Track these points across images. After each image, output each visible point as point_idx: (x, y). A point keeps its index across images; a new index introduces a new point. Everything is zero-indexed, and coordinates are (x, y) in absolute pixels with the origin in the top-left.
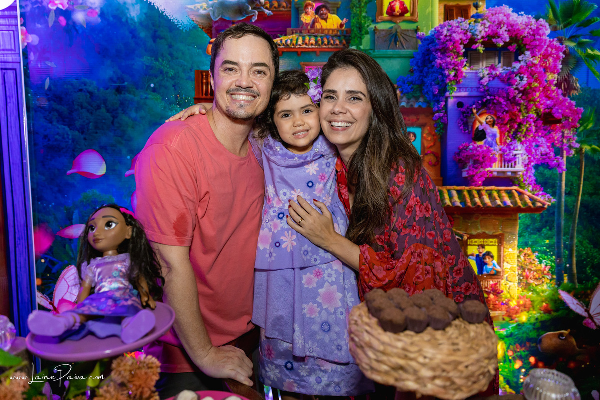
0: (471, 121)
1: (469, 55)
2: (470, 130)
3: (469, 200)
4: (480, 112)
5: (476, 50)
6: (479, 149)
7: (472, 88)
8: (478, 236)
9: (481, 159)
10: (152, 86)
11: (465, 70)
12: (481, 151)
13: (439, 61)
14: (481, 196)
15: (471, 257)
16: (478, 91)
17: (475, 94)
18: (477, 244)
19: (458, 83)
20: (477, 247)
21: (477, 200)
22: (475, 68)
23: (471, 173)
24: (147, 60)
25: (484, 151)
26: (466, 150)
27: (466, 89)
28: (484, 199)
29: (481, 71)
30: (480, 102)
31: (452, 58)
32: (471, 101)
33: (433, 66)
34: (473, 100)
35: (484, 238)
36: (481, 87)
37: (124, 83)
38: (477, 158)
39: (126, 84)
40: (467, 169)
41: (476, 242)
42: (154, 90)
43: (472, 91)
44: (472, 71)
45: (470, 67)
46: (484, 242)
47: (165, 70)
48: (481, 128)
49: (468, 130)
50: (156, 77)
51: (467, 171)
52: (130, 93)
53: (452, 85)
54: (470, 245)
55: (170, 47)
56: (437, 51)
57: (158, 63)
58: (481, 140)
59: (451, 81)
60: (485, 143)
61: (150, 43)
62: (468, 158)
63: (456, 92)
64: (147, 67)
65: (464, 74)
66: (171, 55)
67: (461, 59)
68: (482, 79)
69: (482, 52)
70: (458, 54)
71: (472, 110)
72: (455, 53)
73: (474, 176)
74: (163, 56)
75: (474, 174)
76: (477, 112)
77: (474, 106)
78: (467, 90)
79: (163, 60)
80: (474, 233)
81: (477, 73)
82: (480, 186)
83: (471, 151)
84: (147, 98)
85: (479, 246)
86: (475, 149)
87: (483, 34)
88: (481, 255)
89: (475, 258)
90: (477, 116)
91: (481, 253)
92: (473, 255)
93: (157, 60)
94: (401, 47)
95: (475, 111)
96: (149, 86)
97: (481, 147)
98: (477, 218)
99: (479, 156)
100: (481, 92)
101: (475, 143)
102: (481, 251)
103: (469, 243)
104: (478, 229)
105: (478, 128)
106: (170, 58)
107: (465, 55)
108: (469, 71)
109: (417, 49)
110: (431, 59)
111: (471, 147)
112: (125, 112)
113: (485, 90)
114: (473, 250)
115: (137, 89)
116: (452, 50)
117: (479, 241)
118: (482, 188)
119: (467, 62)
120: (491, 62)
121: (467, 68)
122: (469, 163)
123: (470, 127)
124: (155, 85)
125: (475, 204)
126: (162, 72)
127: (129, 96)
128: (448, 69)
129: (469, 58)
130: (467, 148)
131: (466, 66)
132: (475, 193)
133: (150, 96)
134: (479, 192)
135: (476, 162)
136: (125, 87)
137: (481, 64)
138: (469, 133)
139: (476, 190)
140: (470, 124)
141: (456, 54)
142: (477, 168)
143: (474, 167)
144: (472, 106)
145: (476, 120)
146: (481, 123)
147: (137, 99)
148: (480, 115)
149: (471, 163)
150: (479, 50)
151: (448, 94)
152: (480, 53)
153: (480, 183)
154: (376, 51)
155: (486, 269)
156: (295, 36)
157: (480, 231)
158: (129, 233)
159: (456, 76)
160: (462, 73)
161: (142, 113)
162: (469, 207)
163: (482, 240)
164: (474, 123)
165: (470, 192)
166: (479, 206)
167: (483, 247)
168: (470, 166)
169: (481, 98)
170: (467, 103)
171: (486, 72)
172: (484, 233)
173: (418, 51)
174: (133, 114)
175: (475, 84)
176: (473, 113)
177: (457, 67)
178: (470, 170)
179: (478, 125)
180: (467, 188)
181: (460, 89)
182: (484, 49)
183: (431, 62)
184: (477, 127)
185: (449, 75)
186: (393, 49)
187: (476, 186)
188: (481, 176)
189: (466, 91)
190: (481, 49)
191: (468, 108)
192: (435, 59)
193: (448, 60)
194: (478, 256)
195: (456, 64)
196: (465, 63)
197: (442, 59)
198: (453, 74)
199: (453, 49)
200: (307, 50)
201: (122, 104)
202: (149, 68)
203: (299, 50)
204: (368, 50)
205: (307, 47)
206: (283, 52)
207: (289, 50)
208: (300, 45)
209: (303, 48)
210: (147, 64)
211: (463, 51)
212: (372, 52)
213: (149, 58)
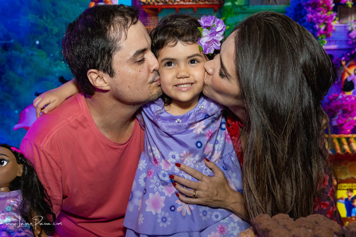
0: (340, 72)
1: (338, 9)
2: (339, 81)
3: (338, 147)
4: (348, 64)
5: (345, 5)
6: (347, 99)
7: (341, 41)
8: (347, 181)
9: (350, 109)
10: (38, 42)
11: (335, 24)
12: (349, 100)
13: (310, 16)
14: (349, 143)
15: (340, 200)
16: (346, 44)
17: (344, 46)
18: (345, 188)
19: (328, 36)
20: (346, 191)
21: (346, 147)
22: (344, 21)
23: (340, 122)
24: (31, 18)
25: (352, 101)
26: (335, 99)
27: (335, 42)
28: (352, 146)
29: (349, 24)
30: (348, 54)
31: (322, 12)
32: (340, 53)
33: (304, 21)
34: (341, 52)
35: (352, 182)
36: (350, 39)
37: (10, 40)
38: (346, 107)
39: (12, 41)
40: (337, 118)
41: (345, 186)
42: (39, 47)
43: (341, 44)
44: (341, 25)
45: (339, 20)
46: (352, 186)
47: (50, 27)
48: (349, 79)
49: (337, 80)
50: (41, 34)
51: (336, 120)
52: (16, 50)
53: (322, 38)
54: (339, 189)
55: (54, 4)
56: (308, 5)
57: (42, 21)
58: (349, 90)
59: (321, 34)
60: (354, 93)
62: (337, 108)
63: (326, 45)
64: (32, 24)
65: (334, 28)
66: (55, 12)
67: (331, 13)
68: (350, 32)
69: (350, 6)
70: (328, 9)
71: (341, 62)
72: (324, 7)
73: (343, 124)
74: (47, 13)
75: (343, 122)
76: (346, 64)
77: (343, 58)
78: (337, 42)
79: (47, 18)
80: (343, 178)
81: (345, 27)
82: (348, 133)
83: (340, 101)
84: (32, 55)
85: (347, 190)
86: (344, 99)
88: (350, 198)
89: (344, 201)
90: (346, 68)
91: (349, 196)
92: (342, 199)
93: (41, 17)
94: (274, 2)
95: (344, 63)
96: (35, 43)
97: (350, 97)
98: (346, 164)
99: (347, 105)
100: (349, 45)
101: (344, 94)
102: (350, 194)
103: (338, 188)
104: (346, 174)
105: (346, 79)
106: (53, 16)
107: (335, 9)
108: (338, 25)
109: (288, 4)
110: (303, 13)
111: (340, 97)
112: (11, 68)
113: (353, 43)
114: (342, 194)
115: (23, 46)
116: (322, 5)
117: (348, 186)
118: (350, 135)
119: (336, 16)
121: (336, 22)
122: (338, 112)
123: (340, 78)
124: (40, 42)
125: (344, 150)
126: (46, 29)
127: (15, 53)
128: (319, 23)
129: (338, 12)
130: (337, 98)
131: (335, 20)
132: (344, 140)
133: (36, 53)
134: (348, 139)
135: (345, 111)
136: (11, 44)
137: (349, 18)
138: (338, 84)
139: (345, 138)
140: (340, 75)
141: (326, 8)
142: (346, 117)
143: (343, 116)
144: (341, 58)
145: (345, 71)
146: (350, 74)
147: (23, 55)
148: (349, 67)
149: (340, 112)
150: (348, 4)
152: (348, 7)
153: (349, 131)
154: (250, 6)
157: (349, 176)
158: (20, 170)
159: (326, 29)
160: (332, 26)
161: (28, 69)
162: (338, 154)
163: (350, 185)
164: (343, 75)
165: (339, 140)
166: (348, 153)
167: (351, 190)
168: (339, 115)
169: (349, 50)
170: (337, 55)
171: (354, 26)
172: (353, 178)
173: (289, 6)
174: (20, 70)
175: (344, 37)
176: (341, 65)
177: (327, 21)
178: (339, 119)
179: (346, 76)
180: (337, 136)
181: (329, 42)
182: (352, 3)
183: (302, 16)
184: (345, 77)
185: (319, 29)
186: (266, 4)
187: (345, 133)
188: (350, 125)
189: (335, 44)
190: (350, 3)
191: (337, 60)
192: (306, 13)
193: (319, 14)
194: (347, 200)
195: (326, 19)
196: (334, 17)
197: (312, 14)
198: (323, 27)
199: (323, 4)
200: (185, 7)
201: (9, 61)
202: (34, 25)
203: (177, 7)
204: (243, 6)
205: (184, 3)
206: (162, 9)
207: (167, 6)
208: (178, 2)
209: (181, 5)
210: (32, 22)
211: (333, 5)
212: (246, 7)
213: (34, 16)
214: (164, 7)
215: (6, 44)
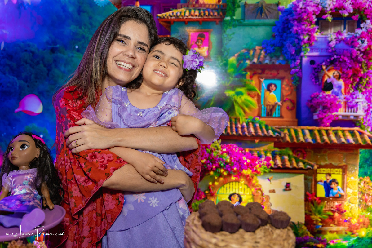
0: (321, 75)
1: (320, 23)
2: (320, 82)
3: (318, 137)
4: (328, 68)
5: (326, 20)
6: (327, 97)
7: (322, 49)
8: (326, 166)
9: (329, 106)
10: (77, 47)
11: (317, 35)
12: (329, 98)
13: (295, 28)
14: (328, 135)
15: (320, 182)
16: (327, 52)
17: (324, 53)
18: (324, 172)
19: (311, 45)
20: (325, 175)
21: (325, 138)
22: (325, 33)
23: (321, 116)
24: (73, 28)
25: (331, 99)
26: (316, 97)
27: (317, 50)
28: (330, 137)
29: (329, 35)
30: (328, 60)
31: (306, 25)
32: (321, 59)
33: (291, 32)
34: (322, 59)
35: (331, 168)
36: (330, 48)
37: (56, 45)
38: (326, 104)
39: (58, 46)
40: (317, 113)
41: (324, 171)
42: (78, 50)
43: (322, 52)
44: (322, 36)
45: (321, 32)
46: (330, 171)
47: (87, 35)
48: (329, 81)
49: (319, 82)
50: (79, 40)
51: (317, 115)
52: (60, 52)
53: (306, 47)
54: (319, 173)
55: (90, 18)
56: (294, 20)
57: (81, 30)
58: (329, 90)
59: (305, 43)
60: (332, 92)
61: (76, 15)
62: (318, 104)
63: (309, 53)
64: (74, 33)
65: (316, 38)
66: (91, 24)
67: (313, 26)
68: (330, 42)
69: (330, 21)
70: (311, 23)
71: (321, 67)
72: (308, 21)
73: (323, 118)
74: (85, 25)
75: (323, 117)
76: (326, 68)
77: (324, 63)
78: (318, 50)
79: (85, 28)
80: (323, 163)
81: (326, 38)
82: (328, 126)
83: (321, 99)
84: (73, 56)
85: (326, 174)
86: (324, 97)
87: (332, 6)
88: (328, 181)
89: (323, 183)
90: (326, 71)
91: (328, 180)
92: (321, 181)
93: (80, 28)
94: (265, 17)
95: (324, 67)
96: (75, 47)
97: (329, 96)
98: (325, 152)
99: (326, 102)
100: (329, 52)
101: (324, 93)
102: (328, 177)
103: (318, 172)
104: (325, 160)
105: (326, 81)
106: (90, 26)
107: (317, 23)
108: (320, 36)
109: (278, 18)
110: (289, 26)
111: (321, 95)
112: (56, 66)
113: (332, 51)
114: (321, 177)
115: (66, 50)
116: (306, 20)
117: (327, 170)
118: (329, 128)
119: (318, 28)
120: (338, 29)
121: (318, 33)
122: (319, 108)
123: (320, 80)
124: (79, 46)
125: (324, 141)
126: (83, 37)
127: (60, 55)
128: (303, 34)
129: (320, 26)
130: (318, 96)
131: (317, 32)
132: (324, 132)
133: (75, 55)
134: (327, 131)
135: (325, 108)
136: (57, 48)
137: (329, 31)
138: (319, 85)
139: (324, 130)
140: (320, 78)
141: (309, 22)
142: (325, 113)
143: (323, 111)
144: (322, 63)
145: (325, 74)
146: (329, 77)
147: (65, 57)
148: (329, 70)
149: (321, 108)
150: (328, 19)
151: (302, 54)
152: (329, 22)
153: (328, 124)
154: (246, 20)
155: (332, 192)
156: (183, 10)
157: (327, 162)
158: (37, 153)
159: (309, 39)
160: (314, 37)
161: (69, 67)
162: (319, 143)
163: (329, 169)
164: (323, 77)
165: (319, 131)
166: (327, 143)
167: (330, 175)
168: (320, 111)
169: (330, 57)
170: (318, 61)
171: (334, 37)
172: (331, 164)
173: (278, 20)
174: (63, 68)
175: (324, 46)
176: (322, 69)
177: (310, 32)
178: (319, 113)
179: (326, 78)
180: (317, 128)
181: (312, 50)
182: (332, 19)
183: (289, 29)
184: (325, 79)
185: (304, 39)
186: (259, 19)
187: (324, 126)
188: (329, 119)
189: (317, 52)
190: (330, 18)
191: (318, 65)
192: (292, 26)
193: (303, 27)
194: (325, 182)
195: (309, 31)
196: (316, 30)
197: (298, 27)
198: (306, 38)
199: (307, 18)
200: (192, 20)
201: (55, 61)
202: (75, 34)
203: (186, 20)
204: (240, 20)
205: (192, 17)
206: (174, 22)
207: (178, 20)
208: (187, 16)
209: (189, 19)
210: (74, 31)
211: (315, 20)
212: (242, 21)
213: (75, 27)
214: (176, 20)
215: (53, 48)
